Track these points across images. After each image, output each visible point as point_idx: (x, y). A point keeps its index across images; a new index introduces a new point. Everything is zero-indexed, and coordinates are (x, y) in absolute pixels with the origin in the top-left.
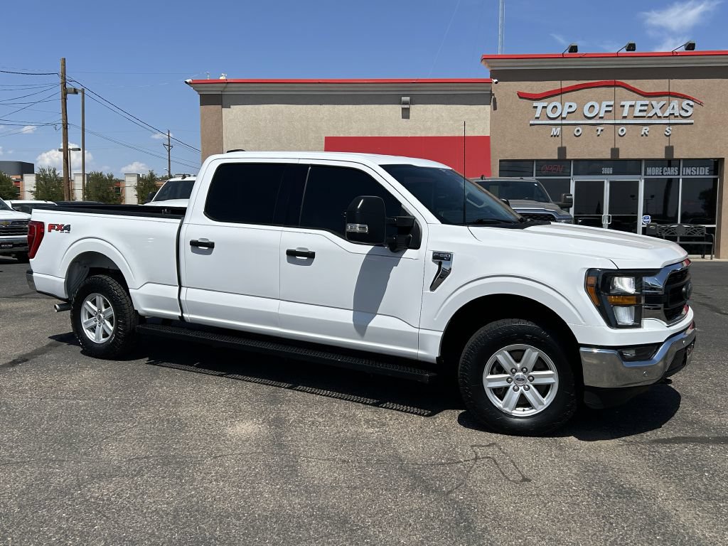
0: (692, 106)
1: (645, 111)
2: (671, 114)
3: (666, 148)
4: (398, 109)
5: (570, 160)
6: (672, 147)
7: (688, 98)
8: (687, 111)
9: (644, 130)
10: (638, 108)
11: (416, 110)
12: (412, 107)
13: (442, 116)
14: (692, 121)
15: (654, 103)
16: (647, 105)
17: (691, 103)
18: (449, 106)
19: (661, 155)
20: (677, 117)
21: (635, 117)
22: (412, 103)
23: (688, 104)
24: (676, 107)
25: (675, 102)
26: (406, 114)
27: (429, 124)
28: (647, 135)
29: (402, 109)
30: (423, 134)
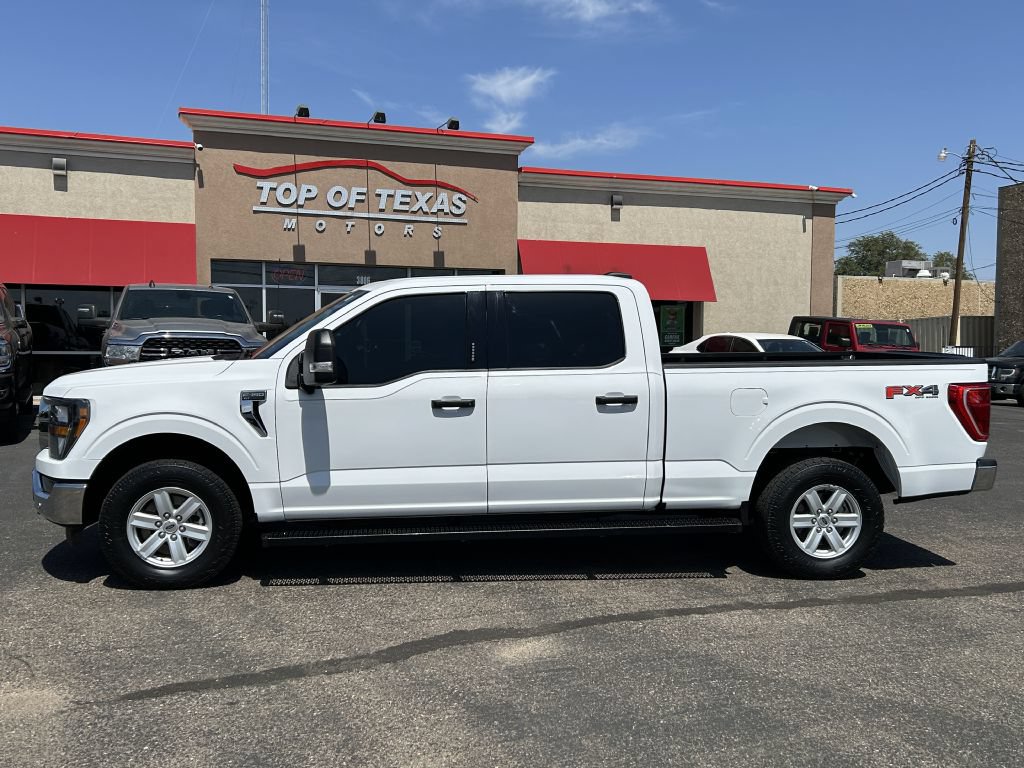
0: (464, 202)
1: (407, 203)
2: (439, 210)
3: (435, 253)
4: (48, 175)
5: (312, 265)
6: (443, 253)
7: (461, 192)
8: (459, 208)
9: (409, 228)
10: (398, 199)
11: (75, 178)
12: (71, 174)
13: (121, 191)
14: (466, 221)
15: (418, 194)
16: (410, 196)
17: (464, 198)
18: (130, 176)
19: (430, 263)
20: (446, 214)
21: (395, 211)
22: (69, 167)
23: (460, 199)
24: (446, 200)
25: (444, 195)
26: (61, 184)
27: (99, 201)
28: (411, 236)
29: (55, 175)
30: (91, 216)
